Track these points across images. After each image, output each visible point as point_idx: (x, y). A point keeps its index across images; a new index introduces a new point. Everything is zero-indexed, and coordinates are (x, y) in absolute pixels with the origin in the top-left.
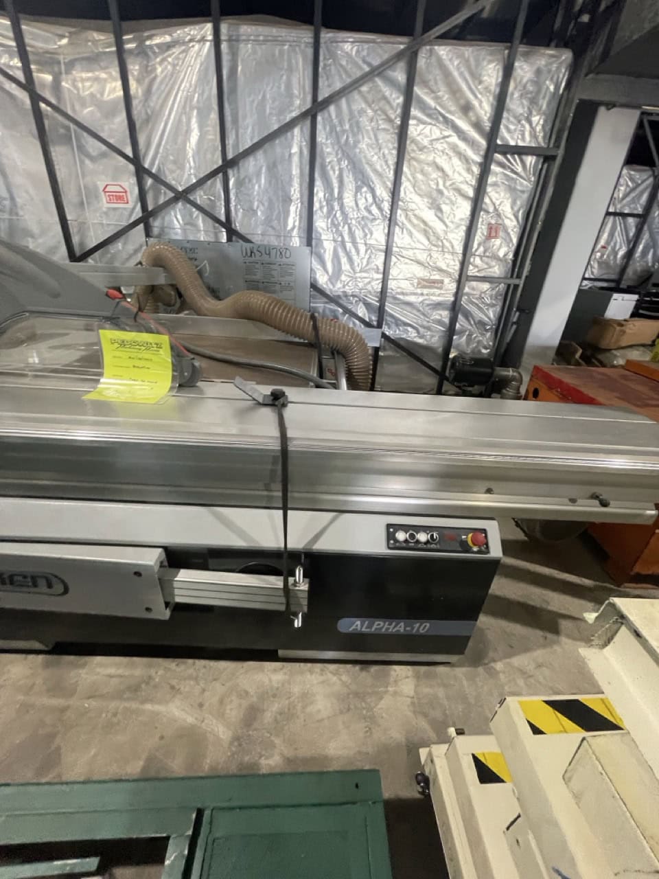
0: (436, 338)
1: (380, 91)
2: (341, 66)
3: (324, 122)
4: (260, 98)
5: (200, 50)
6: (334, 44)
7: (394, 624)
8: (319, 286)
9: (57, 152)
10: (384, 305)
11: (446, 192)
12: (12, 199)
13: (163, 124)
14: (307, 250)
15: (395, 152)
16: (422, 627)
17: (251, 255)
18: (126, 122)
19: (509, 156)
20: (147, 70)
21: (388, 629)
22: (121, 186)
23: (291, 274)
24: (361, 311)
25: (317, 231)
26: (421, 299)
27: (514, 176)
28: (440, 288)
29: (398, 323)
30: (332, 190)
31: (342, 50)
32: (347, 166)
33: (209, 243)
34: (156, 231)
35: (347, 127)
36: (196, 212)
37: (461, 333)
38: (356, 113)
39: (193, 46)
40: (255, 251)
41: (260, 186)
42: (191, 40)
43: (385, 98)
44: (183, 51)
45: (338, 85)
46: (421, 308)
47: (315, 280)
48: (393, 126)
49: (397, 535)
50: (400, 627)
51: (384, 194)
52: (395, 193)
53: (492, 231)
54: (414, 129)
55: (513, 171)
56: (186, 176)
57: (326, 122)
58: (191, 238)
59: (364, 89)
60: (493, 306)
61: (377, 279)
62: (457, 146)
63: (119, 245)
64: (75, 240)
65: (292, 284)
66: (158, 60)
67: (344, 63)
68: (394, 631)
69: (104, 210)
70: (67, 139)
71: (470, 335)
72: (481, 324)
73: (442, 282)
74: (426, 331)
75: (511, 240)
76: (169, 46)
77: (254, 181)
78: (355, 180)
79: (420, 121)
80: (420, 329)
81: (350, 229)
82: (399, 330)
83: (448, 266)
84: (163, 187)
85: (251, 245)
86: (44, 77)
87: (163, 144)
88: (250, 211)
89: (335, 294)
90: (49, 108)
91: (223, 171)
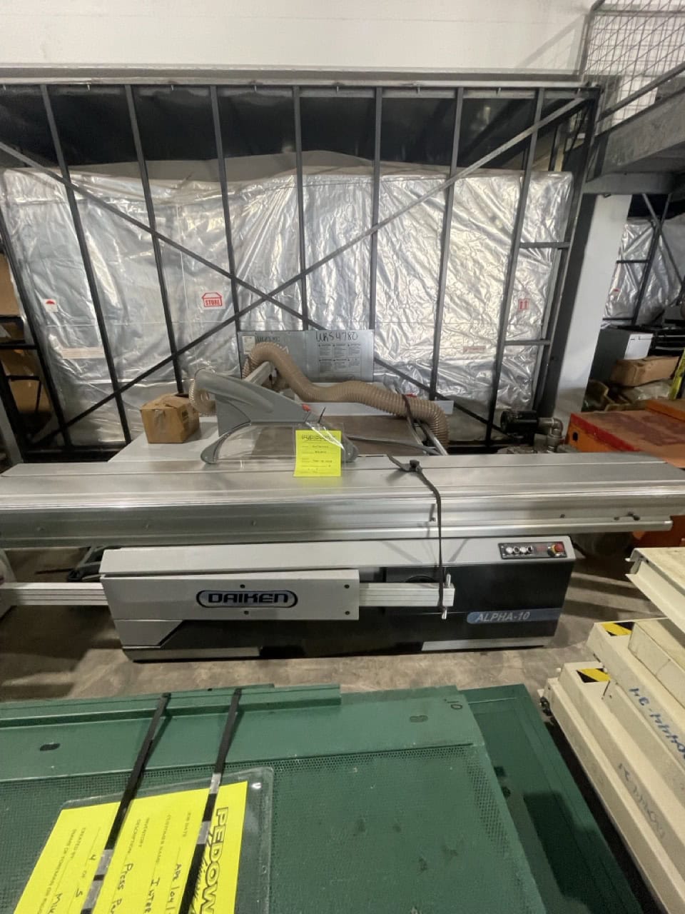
0: (483, 393)
1: (426, 211)
2: (395, 197)
3: (382, 235)
4: (332, 222)
5: (285, 193)
6: (389, 183)
7: (506, 614)
8: (381, 359)
9: (167, 273)
10: (437, 370)
11: (481, 277)
12: (125, 308)
13: (253, 247)
14: (370, 332)
15: (439, 253)
16: (525, 616)
18: (225, 247)
19: (530, 249)
20: (242, 208)
21: (501, 618)
22: (217, 294)
23: (357, 352)
24: (416, 376)
25: (378, 316)
26: (467, 362)
27: (536, 263)
28: (483, 353)
29: (449, 383)
30: (390, 283)
31: (395, 186)
32: (401, 265)
33: (288, 331)
34: (243, 325)
35: (400, 238)
36: (276, 308)
37: (504, 386)
38: (407, 227)
39: (279, 191)
40: (328, 336)
41: (330, 286)
42: (277, 187)
43: (430, 216)
44: (271, 196)
45: (393, 210)
46: (467, 370)
47: (377, 354)
48: (437, 235)
49: (506, 550)
50: (510, 616)
51: (431, 283)
53: (523, 305)
54: (454, 236)
55: (535, 260)
56: (271, 283)
57: (384, 235)
58: (273, 329)
59: (413, 211)
60: (528, 363)
61: (429, 350)
62: (489, 245)
63: (211, 338)
65: (358, 360)
66: (251, 202)
67: (395, 194)
68: (506, 619)
69: (202, 312)
70: (176, 263)
71: (511, 389)
72: (520, 379)
73: (484, 348)
74: (473, 388)
75: (539, 311)
76: (259, 192)
77: (326, 282)
78: (408, 275)
79: (458, 229)
80: (468, 387)
81: (404, 311)
82: (450, 389)
83: (488, 334)
84: (251, 292)
85: (325, 332)
86: (160, 219)
87: (253, 260)
88: (322, 304)
89: (394, 364)
90: (163, 242)
91: (301, 278)
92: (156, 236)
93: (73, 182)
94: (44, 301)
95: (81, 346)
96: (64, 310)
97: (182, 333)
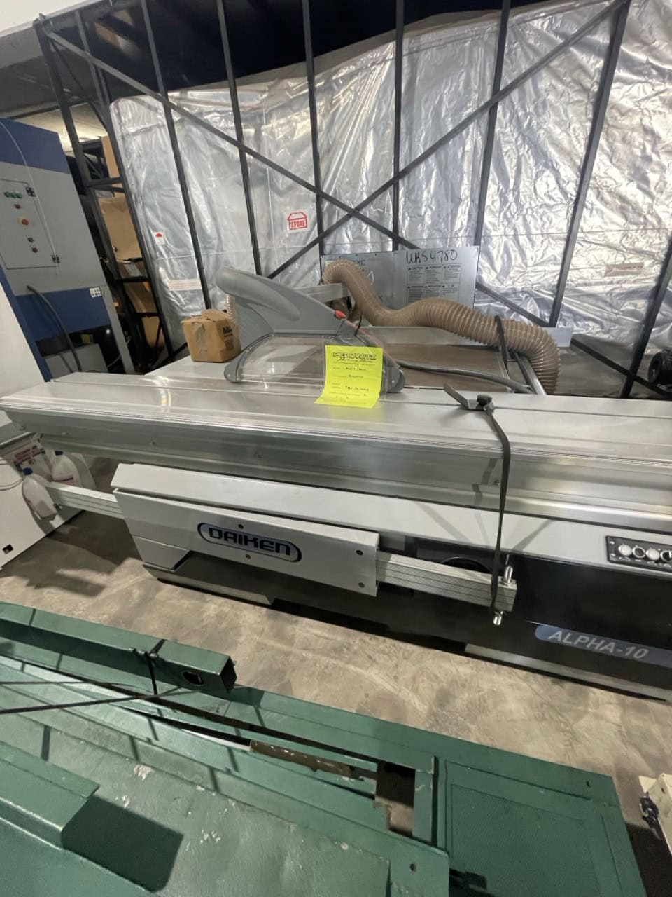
0: (627, 332)
1: (576, 60)
2: (530, 46)
3: (504, 110)
4: (437, 102)
5: (381, 70)
6: (522, 25)
7: (603, 642)
8: (485, 285)
9: (256, 193)
10: (561, 299)
11: (654, 157)
12: (219, 238)
13: (342, 150)
14: (475, 249)
15: (589, 124)
16: (638, 653)
17: (416, 261)
18: (311, 155)
20: (331, 104)
21: (593, 646)
22: (302, 213)
23: (456, 276)
24: (531, 307)
25: (486, 228)
26: (609, 288)
28: (637, 274)
29: (576, 317)
30: (508, 181)
31: (532, 28)
32: (527, 152)
33: (376, 253)
34: (328, 249)
35: (531, 109)
36: (364, 226)
37: (664, 323)
38: (543, 92)
39: (375, 69)
40: (420, 256)
41: (429, 192)
42: (373, 64)
43: (580, 67)
44: (364, 78)
45: (524, 67)
46: (608, 300)
47: (481, 278)
48: (588, 96)
49: (620, 548)
50: (610, 647)
51: (569, 174)
52: (585, 171)
54: (617, 93)
56: (359, 194)
57: (507, 110)
58: (359, 251)
59: (555, 63)
61: (554, 272)
63: (296, 265)
64: (263, 265)
65: (455, 286)
66: (342, 91)
67: (531, 42)
68: (602, 649)
69: (287, 236)
70: (263, 181)
73: (640, 266)
74: (612, 324)
76: (351, 75)
77: (424, 187)
78: (536, 165)
79: (625, 82)
80: (605, 323)
81: (525, 219)
82: (578, 325)
83: (651, 246)
84: (338, 208)
85: (416, 251)
86: (249, 131)
87: (341, 167)
88: (417, 218)
89: (502, 291)
90: (252, 157)
91: (394, 183)
92: (243, 150)
93: (171, 100)
94: (154, 234)
95: (183, 278)
96: (170, 242)
97: (268, 260)
